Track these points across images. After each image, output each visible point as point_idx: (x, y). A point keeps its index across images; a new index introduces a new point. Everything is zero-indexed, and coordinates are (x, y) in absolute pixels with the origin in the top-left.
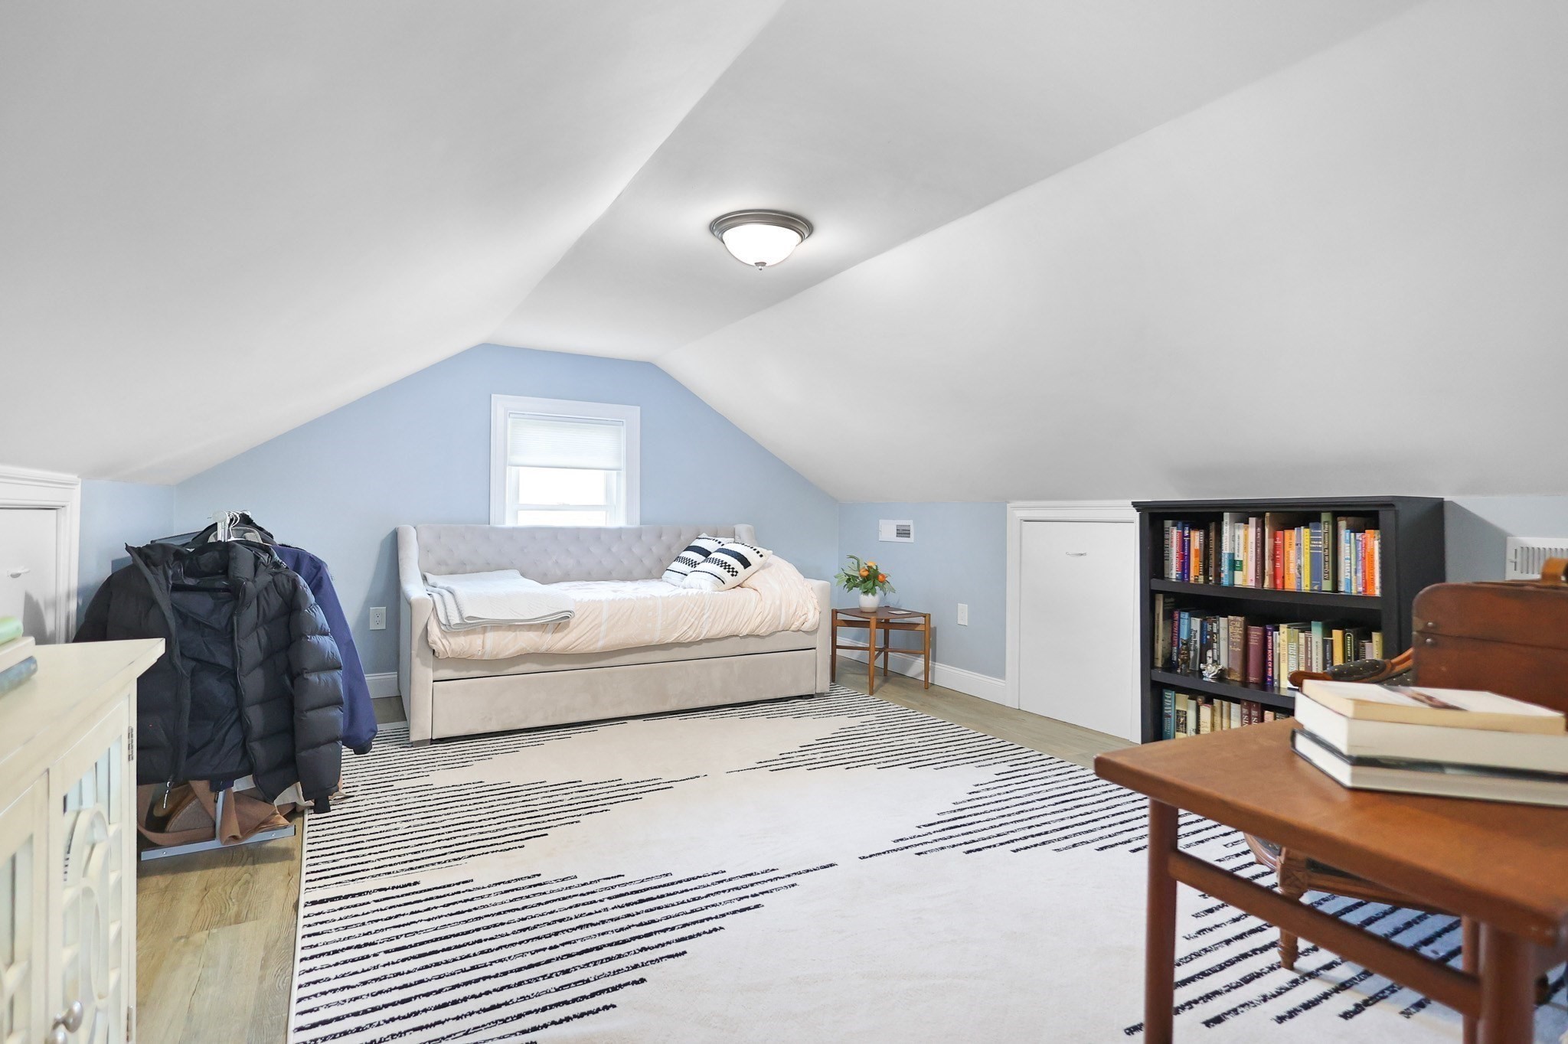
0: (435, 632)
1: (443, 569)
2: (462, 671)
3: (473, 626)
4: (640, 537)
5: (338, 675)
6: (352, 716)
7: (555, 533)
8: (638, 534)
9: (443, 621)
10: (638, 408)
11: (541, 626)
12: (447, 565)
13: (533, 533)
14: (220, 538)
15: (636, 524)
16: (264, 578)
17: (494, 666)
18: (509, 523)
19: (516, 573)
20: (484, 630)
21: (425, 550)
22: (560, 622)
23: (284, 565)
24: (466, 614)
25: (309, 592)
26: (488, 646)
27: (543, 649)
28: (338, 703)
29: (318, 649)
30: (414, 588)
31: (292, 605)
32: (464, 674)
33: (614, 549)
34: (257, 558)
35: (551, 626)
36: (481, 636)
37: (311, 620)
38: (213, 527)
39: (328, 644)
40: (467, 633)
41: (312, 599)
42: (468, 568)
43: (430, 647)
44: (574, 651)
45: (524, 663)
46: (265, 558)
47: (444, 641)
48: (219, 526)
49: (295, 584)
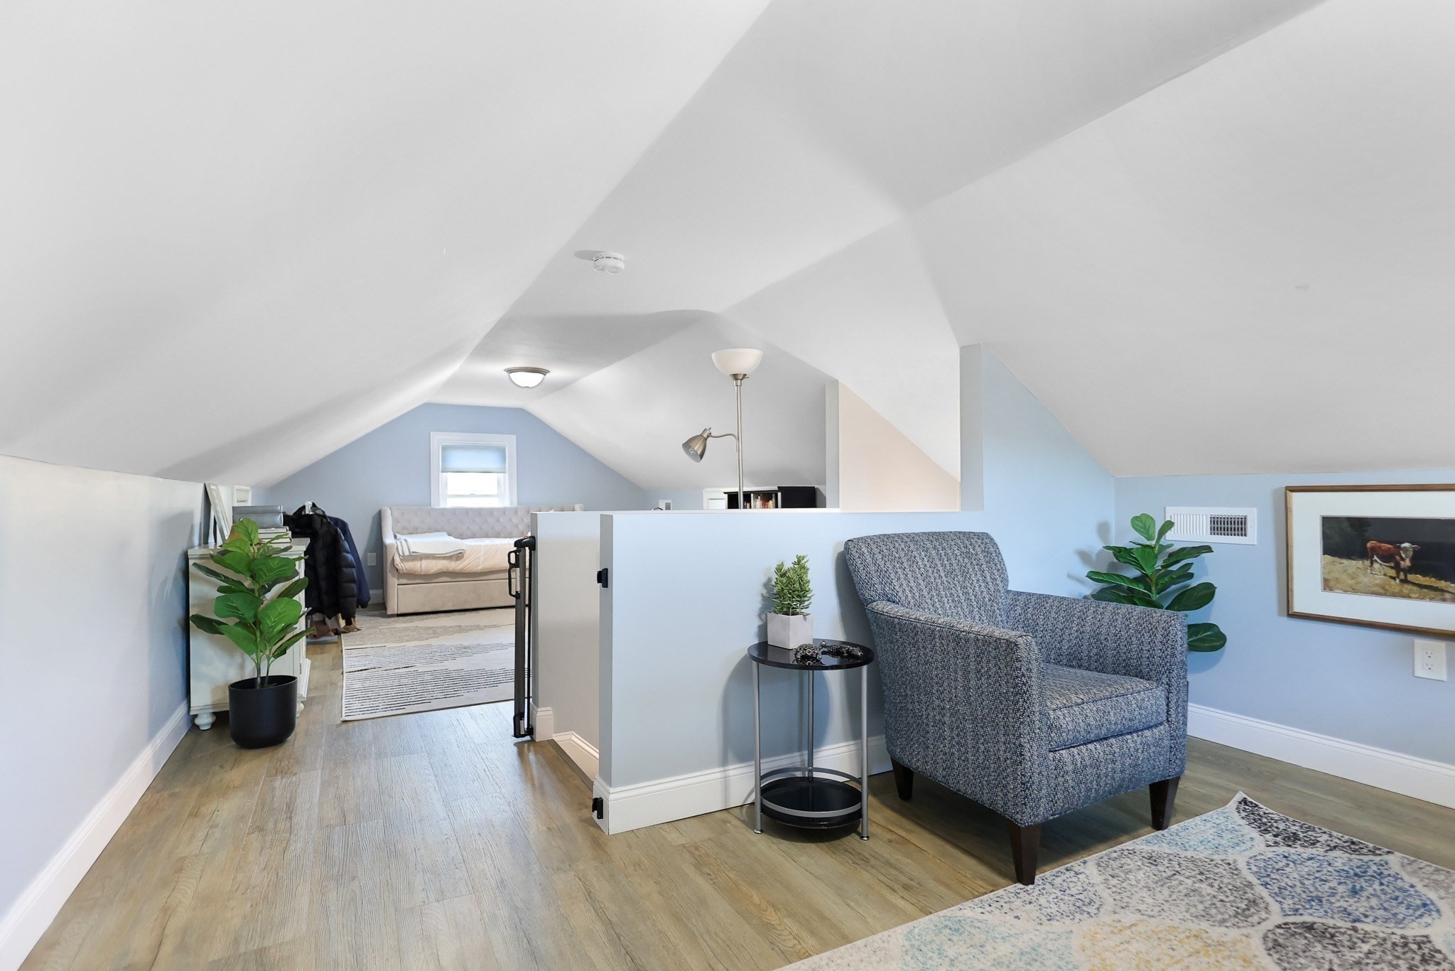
0: (397, 560)
1: (406, 531)
2: (411, 580)
3: (415, 557)
4: (516, 512)
5: (354, 570)
6: (360, 588)
7: (467, 511)
8: (515, 511)
9: (401, 554)
10: (515, 436)
11: (450, 558)
12: (407, 529)
13: (454, 512)
14: (307, 512)
15: (515, 504)
16: (325, 529)
17: (428, 578)
18: (442, 506)
19: (445, 534)
20: (421, 559)
21: (396, 521)
22: (459, 556)
23: (332, 523)
24: (412, 550)
25: (342, 535)
26: (423, 567)
27: (451, 570)
28: (354, 581)
29: (346, 558)
30: (389, 540)
31: (335, 541)
32: (412, 582)
33: (501, 520)
34: (322, 520)
35: (454, 558)
36: (420, 562)
37: (344, 546)
38: (304, 507)
39: (350, 556)
40: (413, 560)
41: (343, 538)
42: (419, 531)
43: (395, 568)
44: (466, 571)
45: (441, 577)
46: (325, 520)
47: (402, 564)
48: (307, 508)
49: (337, 531)
